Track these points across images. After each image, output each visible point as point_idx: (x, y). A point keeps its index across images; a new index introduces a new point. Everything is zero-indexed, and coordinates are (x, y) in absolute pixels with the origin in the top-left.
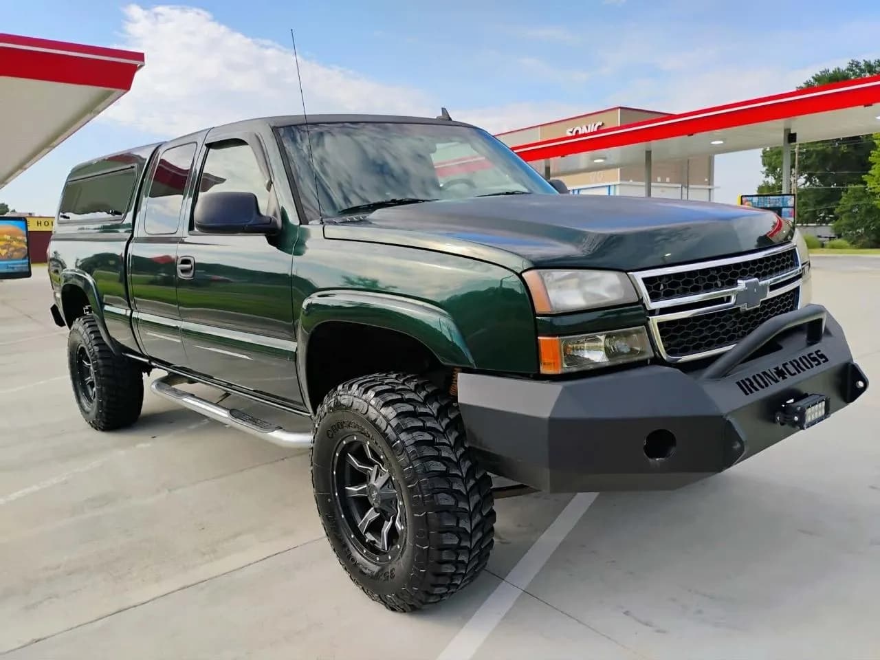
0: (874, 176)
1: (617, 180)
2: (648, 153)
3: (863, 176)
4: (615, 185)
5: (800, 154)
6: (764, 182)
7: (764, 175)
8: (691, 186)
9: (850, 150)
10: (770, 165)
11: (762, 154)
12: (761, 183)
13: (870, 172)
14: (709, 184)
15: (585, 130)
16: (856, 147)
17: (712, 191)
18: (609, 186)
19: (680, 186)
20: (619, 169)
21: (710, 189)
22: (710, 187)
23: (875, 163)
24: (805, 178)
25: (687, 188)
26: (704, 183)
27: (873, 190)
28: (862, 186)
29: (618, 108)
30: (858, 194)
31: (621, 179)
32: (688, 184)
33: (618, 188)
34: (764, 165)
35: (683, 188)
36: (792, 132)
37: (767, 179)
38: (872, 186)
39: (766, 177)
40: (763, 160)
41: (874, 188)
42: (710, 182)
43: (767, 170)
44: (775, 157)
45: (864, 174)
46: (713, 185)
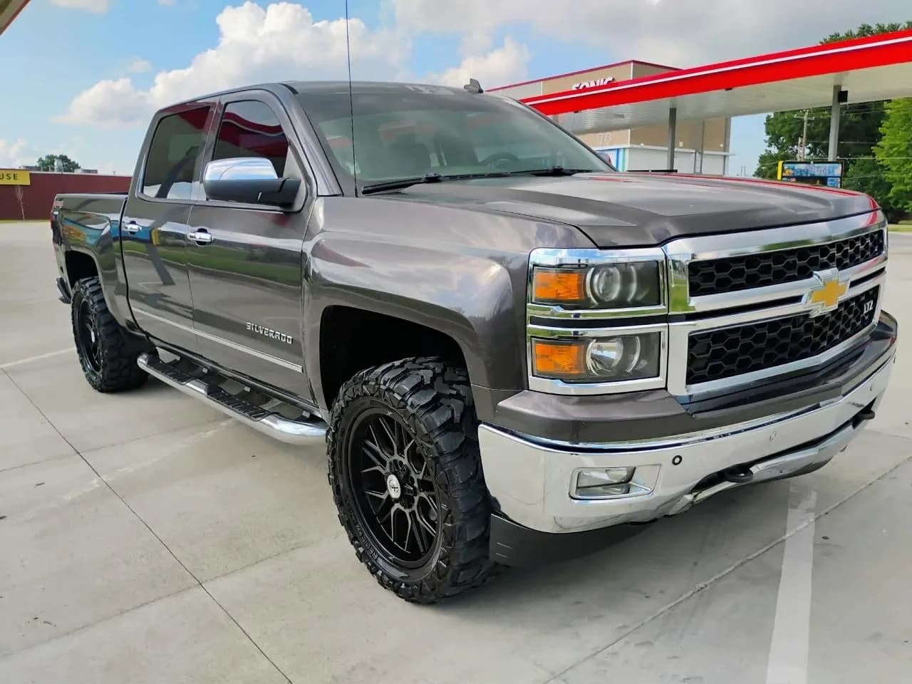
0: (883, 148)
1: (627, 144)
2: (673, 112)
3: (872, 148)
4: (624, 149)
5: (809, 121)
6: (766, 150)
7: (767, 144)
8: (705, 152)
9: (859, 118)
10: (773, 134)
11: (765, 122)
12: (763, 153)
13: (879, 143)
14: (725, 151)
15: (593, 85)
16: (864, 116)
17: (727, 158)
18: (618, 149)
19: (694, 151)
20: (629, 131)
21: (725, 156)
22: (725, 154)
23: (885, 135)
24: (809, 148)
25: (702, 154)
26: (720, 149)
27: (881, 163)
28: (871, 158)
29: (629, 62)
30: (867, 166)
31: (631, 143)
32: (702, 151)
33: (627, 152)
34: (768, 133)
35: (697, 154)
36: (842, 90)
37: (769, 149)
38: (880, 159)
39: (769, 146)
40: (767, 128)
41: (883, 160)
42: (726, 148)
43: (770, 138)
44: (780, 125)
45: (873, 145)
46: (728, 151)
